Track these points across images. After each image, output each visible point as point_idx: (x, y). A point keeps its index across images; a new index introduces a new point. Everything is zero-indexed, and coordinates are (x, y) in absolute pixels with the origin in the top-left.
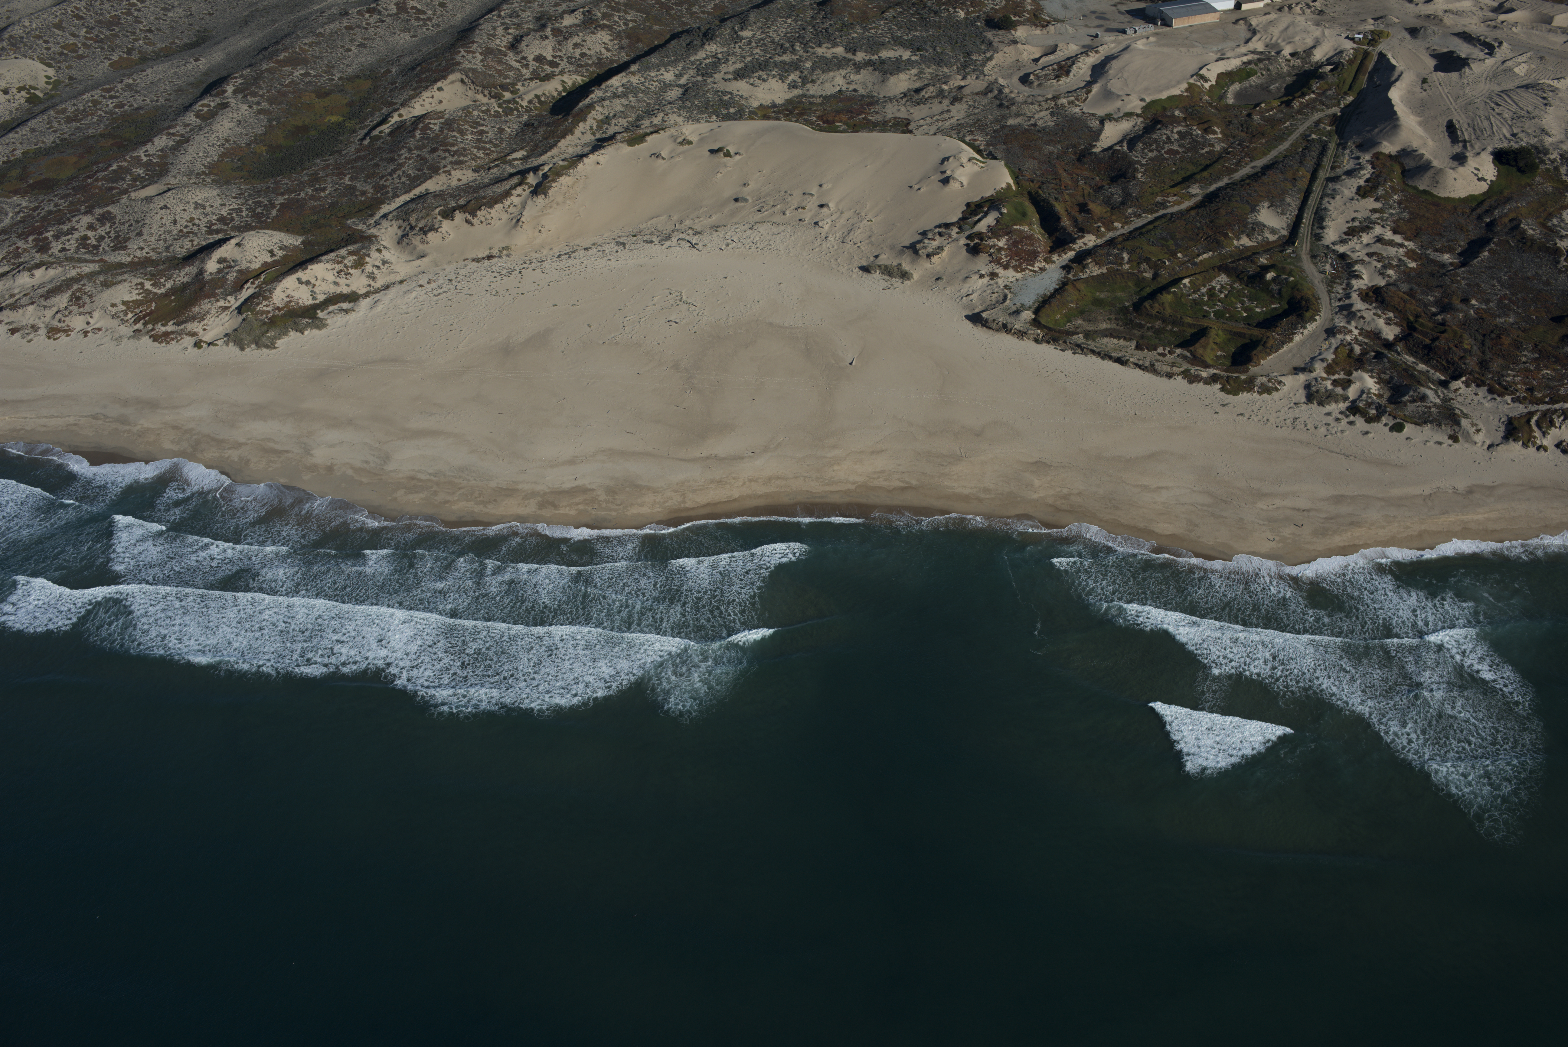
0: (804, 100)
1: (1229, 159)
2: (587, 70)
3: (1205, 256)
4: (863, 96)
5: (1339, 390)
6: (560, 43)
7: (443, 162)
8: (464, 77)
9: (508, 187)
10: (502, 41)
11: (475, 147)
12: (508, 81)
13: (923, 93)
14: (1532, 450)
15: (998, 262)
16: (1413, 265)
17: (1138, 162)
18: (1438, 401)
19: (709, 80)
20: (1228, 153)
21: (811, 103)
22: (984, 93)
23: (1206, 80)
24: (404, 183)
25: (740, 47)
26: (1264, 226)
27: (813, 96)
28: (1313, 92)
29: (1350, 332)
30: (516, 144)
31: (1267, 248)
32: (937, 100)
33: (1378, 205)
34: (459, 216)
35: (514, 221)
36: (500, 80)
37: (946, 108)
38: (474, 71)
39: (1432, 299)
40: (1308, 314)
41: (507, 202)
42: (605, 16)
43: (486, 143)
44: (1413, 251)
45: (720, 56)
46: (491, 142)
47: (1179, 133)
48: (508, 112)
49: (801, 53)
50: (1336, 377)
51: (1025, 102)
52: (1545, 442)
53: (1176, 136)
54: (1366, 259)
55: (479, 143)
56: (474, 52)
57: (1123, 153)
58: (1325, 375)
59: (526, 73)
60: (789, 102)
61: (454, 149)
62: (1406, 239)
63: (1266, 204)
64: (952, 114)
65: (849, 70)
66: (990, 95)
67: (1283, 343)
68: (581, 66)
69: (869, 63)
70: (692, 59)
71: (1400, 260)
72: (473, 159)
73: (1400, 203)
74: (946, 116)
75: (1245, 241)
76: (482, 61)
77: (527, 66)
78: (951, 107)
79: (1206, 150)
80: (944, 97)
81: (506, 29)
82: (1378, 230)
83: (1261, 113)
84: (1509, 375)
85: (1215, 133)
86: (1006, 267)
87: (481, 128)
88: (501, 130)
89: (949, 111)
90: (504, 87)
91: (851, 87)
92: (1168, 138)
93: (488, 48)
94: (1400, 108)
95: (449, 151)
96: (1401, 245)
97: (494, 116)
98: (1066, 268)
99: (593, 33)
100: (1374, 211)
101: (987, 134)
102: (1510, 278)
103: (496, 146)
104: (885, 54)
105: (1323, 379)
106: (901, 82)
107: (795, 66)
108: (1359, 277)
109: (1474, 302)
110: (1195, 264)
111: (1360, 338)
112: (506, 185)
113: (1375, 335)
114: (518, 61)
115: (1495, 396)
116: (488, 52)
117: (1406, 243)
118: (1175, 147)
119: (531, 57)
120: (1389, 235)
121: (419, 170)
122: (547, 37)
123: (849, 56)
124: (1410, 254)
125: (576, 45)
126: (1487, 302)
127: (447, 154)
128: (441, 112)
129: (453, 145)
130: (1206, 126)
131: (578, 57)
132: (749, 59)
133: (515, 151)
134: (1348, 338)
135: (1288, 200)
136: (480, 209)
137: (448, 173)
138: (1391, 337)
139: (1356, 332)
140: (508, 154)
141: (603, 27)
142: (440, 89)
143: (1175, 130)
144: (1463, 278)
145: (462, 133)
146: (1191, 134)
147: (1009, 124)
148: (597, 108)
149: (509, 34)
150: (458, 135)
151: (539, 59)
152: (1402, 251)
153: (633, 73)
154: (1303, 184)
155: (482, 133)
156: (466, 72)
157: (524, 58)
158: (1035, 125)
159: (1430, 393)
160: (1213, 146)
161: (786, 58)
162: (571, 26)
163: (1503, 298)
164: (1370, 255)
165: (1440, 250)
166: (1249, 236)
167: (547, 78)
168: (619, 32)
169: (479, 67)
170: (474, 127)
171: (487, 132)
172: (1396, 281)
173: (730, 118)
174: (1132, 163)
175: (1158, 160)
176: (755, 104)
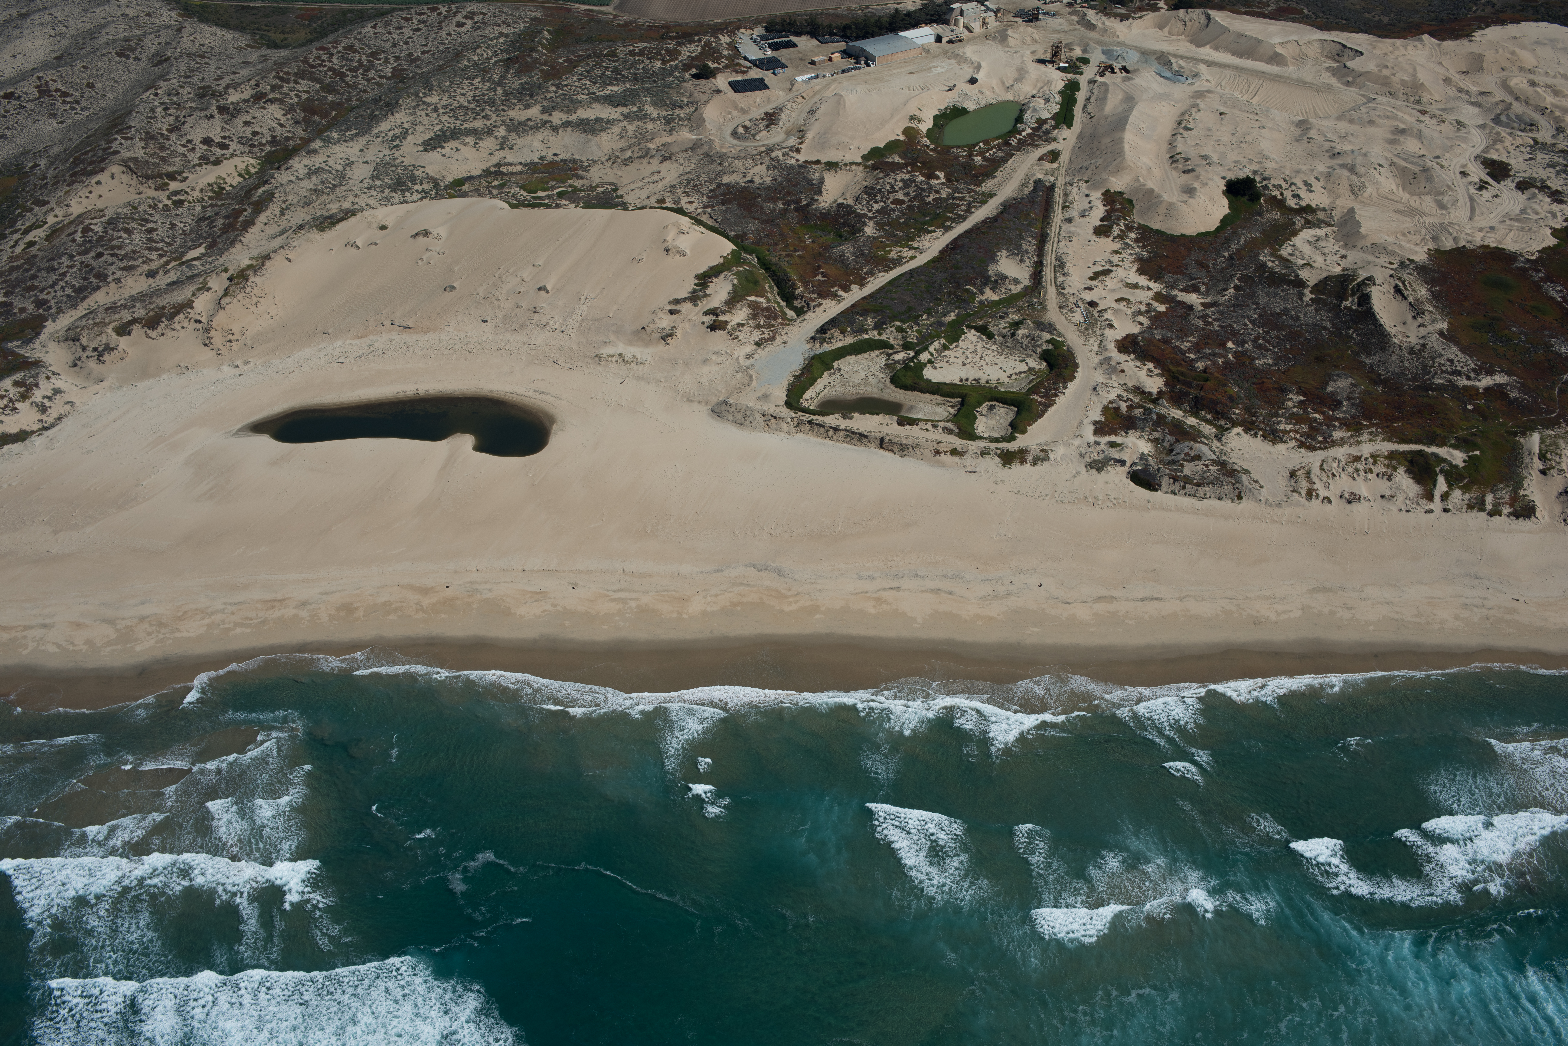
0: (503, 169)
1: (958, 206)
2: (262, 150)
3: (952, 315)
4: (564, 161)
5: (1114, 454)
6: (227, 122)
7: (111, 269)
8: (124, 168)
9: (189, 293)
10: (162, 125)
11: (146, 248)
12: (174, 168)
13: (629, 153)
14: (1316, 502)
15: (737, 339)
16: (1162, 308)
17: (865, 215)
18: (1215, 457)
19: (397, 154)
20: (954, 198)
21: (509, 172)
22: (693, 148)
23: (922, 122)
24: (68, 296)
25: (427, 115)
26: (1006, 277)
27: (511, 164)
29: (1113, 388)
30: (192, 241)
31: (1013, 301)
32: (645, 161)
33: (1116, 246)
34: (137, 330)
36: (165, 169)
37: (655, 169)
38: (135, 160)
39: (1188, 345)
40: (1067, 372)
41: (190, 311)
42: (274, 88)
43: (157, 242)
44: (1159, 293)
45: (406, 126)
46: (163, 241)
47: (902, 180)
48: (179, 204)
49: (494, 117)
50: (1107, 439)
51: (738, 158)
52: (1328, 495)
53: (900, 184)
54: (1115, 306)
55: (150, 243)
56: (132, 139)
57: (849, 206)
59: (194, 158)
60: (486, 172)
61: (122, 252)
62: (1152, 280)
63: (1004, 253)
64: (662, 175)
65: (546, 132)
66: (699, 151)
67: (1048, 406)
68: (255, 146)
69: (566, 124)
70: (376, 131)
71: (1148, 305)
72: (144, 262)
73: (1137, 241)
74: (657, 177)
75: (989, 295)
76: (143, 148)
77: (193, 150)
78: (661, 168)
79: (932, 197)
80: (652, 157)
81: (166, 109)
82: (1119, 273)
83: (981, 154)
84: (1279, 423)
85: (938, 178)
87: (149, 225)
88: (173, 226)
89: (658, 172)
90: (172, 177)
91: (551, 152)
92: (892, 187)
93: (147, 133)
95: (116, 255)
96: (1148, 288)
97: (163, 210)
98: (812, 340)
99: (264, 108)
100: (1114, 252)
101: (703, 194)
102: (1260, 316)
103: (169, 244)
104: (583, 113)
105: (1095, 443)
106: (605, 142)
107: (490, 132)
108: (1110, 326)
109: (1230, 345)
110: (943, 325)
111: (1124, 394)
112: (187, 292)
113: (1138, 390)
114: (184, 146)
115: (1271, 445)
116: (148, 137)
117: (1152, 285)
118: (900, 196)
119: (197, 139)
120: (1133, 277)
121: (85, 279)
122: (212, 117)
123: (545, 117)
124: (1158, 297)
125: (247, 123)
126: (1242, 343)
127: (114, 259)
128: (102, 211)
129: (120, 247)
130: (927, 171)
131: (249, 136)
132: (438, 127)
133: (191, 248)
134: (1112, 395)
135: (1025, 247)
136: (160, 321)
137: (119, 281)
138: (1155, 391)
139: (1119, 388)
140: (184, 254)
141: (273, 101)
142: (99, 183)
143: (899, 178)
144: (1215, 320)
145: (129, 232)
146: (915, 181)
147: (724, 181)
148: (278, 194)
149: (170, 115)
150: (125, 236)
151: (207, 141)
152: (1149, 294)
153: (314, 152)
154: (1037, 228)
155: (150, 231)
156: (126, 162)
157: (190, 141)
158: (751, 181)
159: (1205, 449)
160: (938, 192)
161: (478, 124)
162: (238, 102)
163: (1258, 337)
164: (1118, 300)
165: (1186, 290)
166: (993, 289)
167: (217, 162)
168: (292, 105)
169: (139, 153)
170: (144, 226)
171: (156, 229)
172: (1149, 327)
173: (426, 195)
174: (860, 217)
175: (884, 211)
176: (450, 178)
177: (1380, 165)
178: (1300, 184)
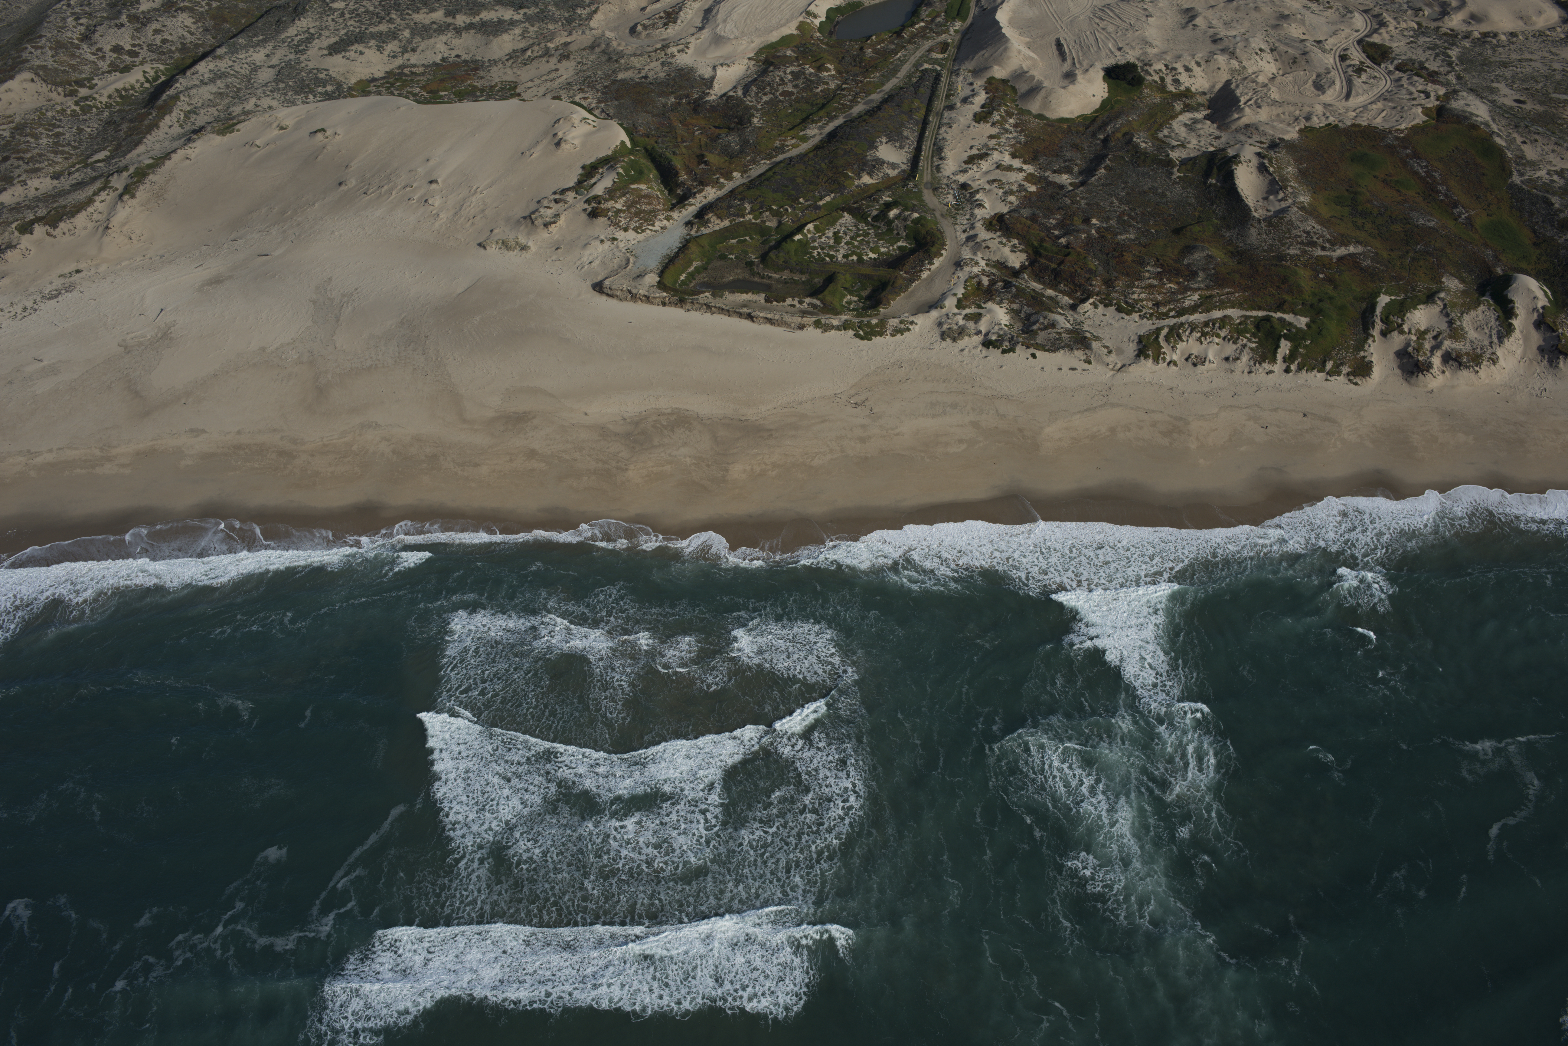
0: (406, 71)
1: (845, 96)
2: (171, 58)
3: (828, 199)
4: (466, 62)
5: (971, 325)
6: (137, 30)
7: (17, 172)
8: (33, 76)
9: (90, 193)
10: (73, 33)
11: (52, 152)
12: (84, 76)
13: (529, 53)
14: (1162, 365)
15: (616, 225)
16: (1033, 189)
17: (753, 107)
18: (1068, 326)
19: (303, 58)
20: (843, 89)
21: (412, 73)
22: (592, 47)
23: (815, 17)
25: (333, 20)
26: (883, 162)
27: (414, 66)
28: (923, 20)
29: (977, 263)
30: (98, 144)
31: (888, 184)
32: (544, 59)
33: (995, 131)
34: (39, 230)
35: (101, 229)
36: (74, 76)
37: (553, 67)
38: (44, 68)
39: (1054, 222)
40: (934, 249)
41: (90, 209)
43: (64, 146)
44: (1031, 175)
45: (312, 31)
46: (69, 144)
47: (792, 73)
48: (86, 110)
49: (398, 21)
50: (967, 311)
51: (634, 55)
52: (1175, 358)
53: (790, 77)
54: (987, 187)
55: (56, 147)
56: (42, 48)
57: (738, 98)
58: (956, 311)
59: (104, 65)
60: (389, 74)
61: (28, 156)
62: (1025, 162)
63: (884, 140)
64: (560, 73)
65: (450, 35)
66: (597, 50)
67: (912, 281)
68: (164, 53)
69: (469, 27)
70: (283, 37)
71: (1020, 185)
72: (50, 165)
73: (1015, 126)
74: (554, 75)
75: (866, 179)
76: (53, 56)
77: (103, 58)
78: (559, 66)
79: (820, 88)
80: (551, 56)
81: (77, 19)
82: (996, 156)
83: (872, 46)
84: (1133, 293)
85: (828, 70)
86: (626, 230)
87: (57, 130)
88: (80, 131)
89: (557, 70)
90: (80, 83)
91: (454, 53)
92: (782, 79)
93: (58, 42)
94: (1007, 31)
95: (22, 159)
96: (1021, 170)
97: (71, 115)
98: (689, 224)
99: (174, 17)
100: (991, 137)
101: (598, 91)
102: (1128, 194)
103: (75, 148)
104: (486, 15)
105: (955, 315)
106: (506, 43)
107: (393, 35)
108: (981, 206)
109: (1094, 221)
110: (818, 208)
111: (987, 269)
112: (89, 191)
113: (1001, 265)
114: (93, 54)
115: (1123, 315)
116: (59, 46)
117: (1025, 167)
118: (790, 88)
119: (107, 48)
120: (1007, 159)
122: (122, 25)
123: (449, 20)
124: (1030, 178)
126: (1107, 220)
127: (21, 162)
128: (11, 116)
129: (26, 152)
130: (818, 64)
131: (159, 44)
132: (343, 32)
133: (96, 152)
134: (976, 270)
135: (905, 133)
136: (61, 220)
137: (24, 183)
138: (1017, 265)
139: (983, 263)
140: (90, 156)
141: (183, 10)
142: (8, 89)
143: (788, 71)
144: (1083, 198)
145: (36, 137)
146: (804, 73)
147: (619, 78)
148: (182, 98)
149: (81, 24)
150: (32, 140)
151: (117, 49)
152: (1022, 175)
153: (220, 58)
154: (919, 115)
155: (58, 135)
156: (35, 70)
157: (100, 50)
158: (646, 77)
159: (1058, 318)
160: (827, 84)
161: (383, 27)
162: (149, 11)
163: (1123, 213)
164: (991, 182)
165: (1058, 172)
166: (870, 174)
167: (127, 69)
168: (202, 13)
169: (50, 63)
170: (49, 130)
171: (64, 134)
172: (1017, 206)
173: (328, 96)
174: (747, 108)
175: (774, 103)
176: (353, 80)
177: (1261, 50)
178: (1181, 70)
